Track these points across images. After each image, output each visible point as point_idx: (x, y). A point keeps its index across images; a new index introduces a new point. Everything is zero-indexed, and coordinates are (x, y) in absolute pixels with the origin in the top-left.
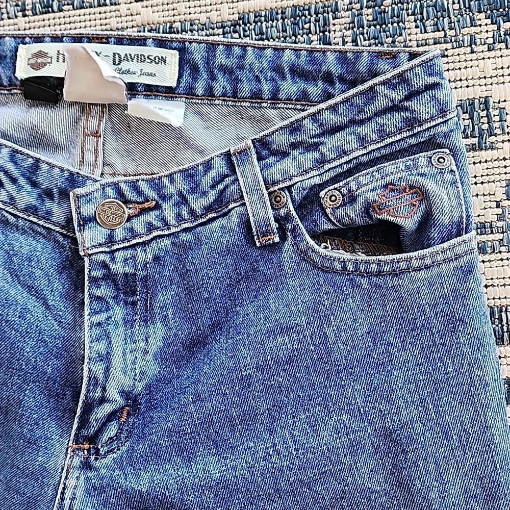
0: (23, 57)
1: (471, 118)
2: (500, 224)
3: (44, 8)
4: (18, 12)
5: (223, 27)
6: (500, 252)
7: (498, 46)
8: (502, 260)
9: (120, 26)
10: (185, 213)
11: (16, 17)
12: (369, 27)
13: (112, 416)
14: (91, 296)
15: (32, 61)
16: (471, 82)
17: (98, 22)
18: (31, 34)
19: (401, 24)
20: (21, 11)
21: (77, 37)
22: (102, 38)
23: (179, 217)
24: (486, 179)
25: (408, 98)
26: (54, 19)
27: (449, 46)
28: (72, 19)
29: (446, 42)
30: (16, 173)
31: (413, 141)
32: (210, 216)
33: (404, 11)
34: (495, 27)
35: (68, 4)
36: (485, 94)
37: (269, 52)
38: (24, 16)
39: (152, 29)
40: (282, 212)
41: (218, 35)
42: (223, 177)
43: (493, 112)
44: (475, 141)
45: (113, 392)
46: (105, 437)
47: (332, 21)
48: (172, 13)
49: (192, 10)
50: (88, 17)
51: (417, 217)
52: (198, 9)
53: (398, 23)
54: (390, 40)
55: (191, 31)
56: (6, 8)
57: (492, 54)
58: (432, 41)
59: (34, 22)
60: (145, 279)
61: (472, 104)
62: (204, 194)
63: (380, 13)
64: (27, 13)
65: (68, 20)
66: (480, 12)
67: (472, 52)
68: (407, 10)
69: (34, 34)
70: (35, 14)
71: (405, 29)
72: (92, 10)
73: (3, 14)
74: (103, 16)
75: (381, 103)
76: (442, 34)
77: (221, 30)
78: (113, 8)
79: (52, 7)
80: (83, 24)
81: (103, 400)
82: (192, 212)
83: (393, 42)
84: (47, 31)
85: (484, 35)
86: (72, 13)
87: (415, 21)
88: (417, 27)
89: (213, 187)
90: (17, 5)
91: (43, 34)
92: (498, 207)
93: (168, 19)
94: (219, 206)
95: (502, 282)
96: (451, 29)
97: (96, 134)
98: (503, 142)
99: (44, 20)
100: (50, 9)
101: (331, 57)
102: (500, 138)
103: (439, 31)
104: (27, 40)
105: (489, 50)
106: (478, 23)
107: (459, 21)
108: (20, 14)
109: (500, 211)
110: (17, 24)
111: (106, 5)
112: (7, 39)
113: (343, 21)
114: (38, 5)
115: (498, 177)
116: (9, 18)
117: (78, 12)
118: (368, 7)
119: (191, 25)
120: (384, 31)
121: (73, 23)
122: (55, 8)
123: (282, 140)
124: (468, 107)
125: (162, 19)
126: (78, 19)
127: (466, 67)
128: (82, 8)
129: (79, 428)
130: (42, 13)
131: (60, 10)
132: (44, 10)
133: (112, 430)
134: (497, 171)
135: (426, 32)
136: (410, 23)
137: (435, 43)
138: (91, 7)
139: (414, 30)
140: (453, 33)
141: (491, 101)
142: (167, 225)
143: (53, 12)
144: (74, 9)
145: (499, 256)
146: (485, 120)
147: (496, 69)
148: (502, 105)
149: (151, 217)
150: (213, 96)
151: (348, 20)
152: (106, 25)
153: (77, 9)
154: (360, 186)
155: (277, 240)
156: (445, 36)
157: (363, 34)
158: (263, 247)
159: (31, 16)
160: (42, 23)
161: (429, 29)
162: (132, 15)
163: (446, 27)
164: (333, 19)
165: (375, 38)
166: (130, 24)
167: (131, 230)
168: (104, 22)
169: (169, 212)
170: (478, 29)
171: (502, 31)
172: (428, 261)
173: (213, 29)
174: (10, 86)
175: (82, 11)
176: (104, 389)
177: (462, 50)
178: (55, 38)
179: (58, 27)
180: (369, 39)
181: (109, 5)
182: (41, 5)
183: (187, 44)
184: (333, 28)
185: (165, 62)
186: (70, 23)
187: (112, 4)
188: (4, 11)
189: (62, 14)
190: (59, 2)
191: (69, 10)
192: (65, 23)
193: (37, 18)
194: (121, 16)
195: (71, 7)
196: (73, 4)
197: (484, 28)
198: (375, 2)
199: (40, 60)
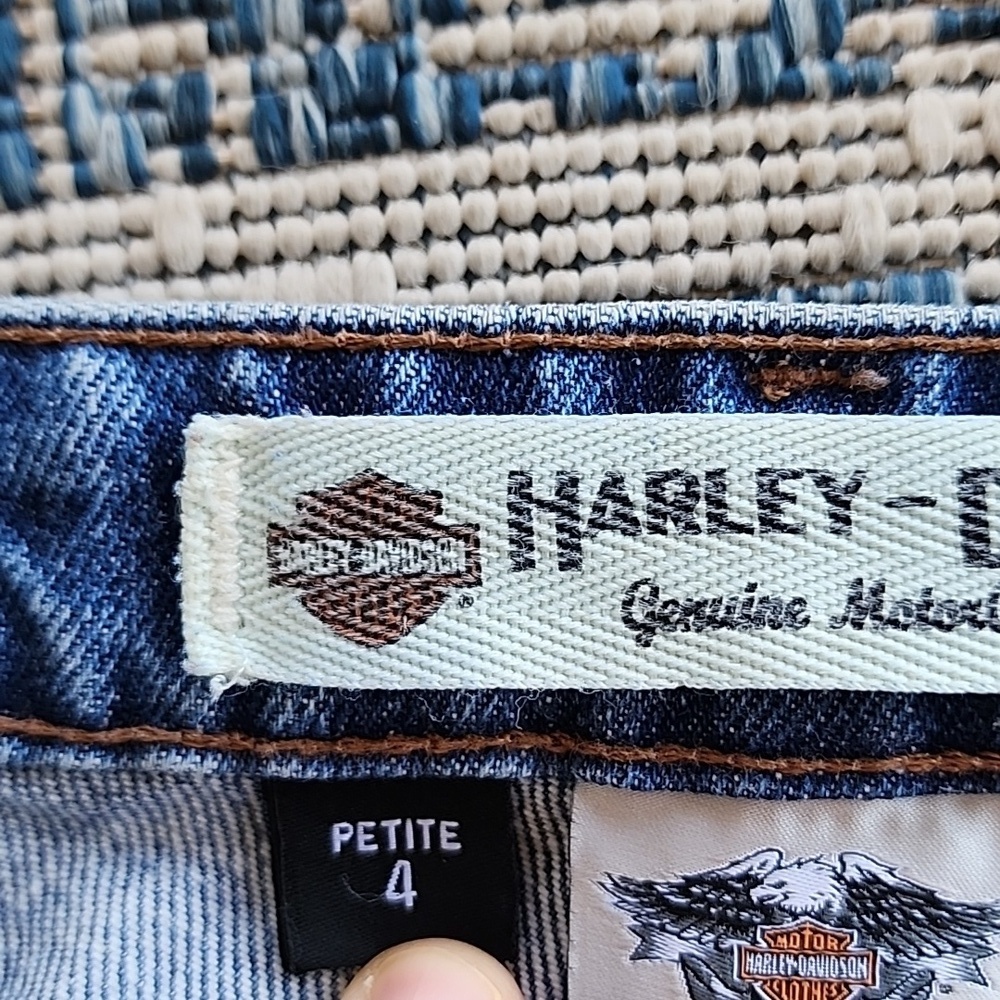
0: (229, 512)
3: (344, 115)
4: (151, 143)
11: (139, 180)
15: (307, 557)
17: (750, 214)
18: (272, 326)
20: (175, 138)
21: (646, 352)
22: (844, 360)
26: (419, 193)
28: (555, 196)
35: (520, 92)
38: (199, 172)
50: (668, 181)
56: (65, 117)
59: (273, 215)
64: (220, 152)
65: (522, 201)
69: (293, 325)
70: (275, 159)
72: (701, 131)
73: (40, 157)
74: (782, 168)
78: (855, 112)
79: (401, 105)
80: (634, 231)
86: (552, 150)
90: (144, 99)
91: (363, 327)
99: (344, 204)
100: (390, 125)
104: (245, 369)
108: (169, 159)
110: (145, 234)
111: (794, 93)
112: (82, 363)
114: (299, 99)
116: (86, 189)
117: (592, 144)
121: (560, 223)
126: (600, 191)
128: (625, 111)
130: (330, 153)
131: (463, 132)
132: (343, 130)
138: (686, 108)
143: (412, 141)
144: (562, 122)
152: (805, 232)
153: (589, 121)
159: (251, 174)
160: (335, 225)
168: (792, 211)
174: (123, 715)
175: (627, 139)
179: (450, 255)
181: (827, 93)
182: (322, 100)
186: (539, 223)
187: (842, 90)
188: (50, 137)
189: (475, 160)
190: (450, 68)
191: (527, 132)
192: (501, 225)
193: (291, 186)
194: (914, 171)
195: (540, 109)
196: (556, 88)
199: (381, 557)
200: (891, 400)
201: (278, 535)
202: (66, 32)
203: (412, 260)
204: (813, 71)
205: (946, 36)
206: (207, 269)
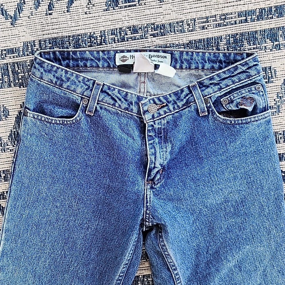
0: (118, 58)
1: (266, 73)
2: (275, 106)
3: (122, 40)
5: (184, 45)
6: (275, 115)
7: (273, 50)
8: (276, 117)
9: (148, 46)
10: (176, 107)
11: (112, 43)
12: (232, 44)
13: (157, 172)
14: (148, 136)
15: (121, 59)
16: (265, 62)
17: (141, 45)
18: (119, 49)
19: (242, 43)
21: (136, 50)
22: (144, 50)
23: (174, 108)
24: (271, 92)
27: (258, 50)
28: (132, 44)
29: (257, 49)
31: (250, 82)
32: (184, 107)
33: (243, 39)
34: (272, 44)
35: (130, 39)
36: (270, 65)
37: (201, 54)
38: (115, 43)
39: (160, 47)
40: (208, 105)
41: (182, 48)
42: (187, 95)
43: (272, 71)
44: (267, 80)
45: (158, 165)
46: (156, 179)
47: (220, 43)
48: (166, 41)
49: (173, 40)
50: (137, 43)
52: (175, 40)
53: (241, 43)
54: (239, 48)
55: (173, 47)
56: (108, 40)
57: (272, 52)
58: (252, 49)
59: (119, 45)
60: (164, 129)
61: (266, 69)
62: (182, 100)
63: (236, 40)
64: (116, 42)
65: (130, 44)
66: (268, 39)
67: (265, 52)
68: (244, 38)
71: (244, 45)
72: (139, 41)
73: (107, 42)
74: (143, 42)
76: (256, 46)
77: (183, 47)
78: (146, 40)
79: (125, 39)
81: (155, 167)
82: (178, 106)
83: (240, 49)
84: (123, 48)
85: (269, 46)
86: (132, 42)
87: (247, 42)
88: (248, 44)
89: (185, 98)
90: (112, 39)
92: (274, 101)
93: (165, 43)
94: (187, 104)
95: (277, 124)
96: (258, 44)
97: (144, 82)
98: (276, 80)
99: (122, 44)
101: (221, 55)
102: (275, 79)
103: (255, 45)
104: (118, 51)
105: (271, 51)
106: (267, 42)
107: (261, 42)
108: (113, 42)
109: (275, 102)
110: (112, 46)
111: (143, 39)
112: (111, 51)
113: (224, 42)
114: (120, 39)
115: (274, 92)
116: (109, 44)
117: (134, 41)
118: (232, 38)
119: (173, 45)
120: (237, 46)
122: (126, 40)
123: (207, 82)
124: (265, 69)
125: (163, 43)
126: (134, 43)
127: (263, 57)
128: (135, 40)
129: (148, 177)
130: (121, 42)
131: (127, 41)
133: (158, 177)
134: (274, 90)
135: (251, 45)
136: (245, 42)
137: (253, 49)
138: (138, 39)
139: (247, 45)
140: (259, 46)
141: (272, 67)
142: (170, 111)
143: (125, 41)
144: (132, 40)
145: (275, 116)
146: (270, 74)
147: (273, 57)
148: (275, 69)
149: (165, 109)
150: (182, 68)
151: (225, 42)
154: (234, 97)
155: (207, 114)
156: (257, 47)
157: (230, 46)
158: (202, 116)
160: (121, 45)
161: (251, 44)
162: (152, 42)
163: (257, 44)
164: (221, 42)
165: (234, 48)
166: (152, 45)
167: (159, 113)
168: (143, 44)
169: (171, 108)
170: (267, 44)
171: (275, 45)
173: (180, 46)
174: (113, 67)
175: (135, 41)
176: (155, 164)
177: (262, 51)
178: (128, 51)
179: (127, 47)
180: (232, 48)
183: (173, 52)
184: (220, 45)
185: (166, 58)
186: (131, 45)
187: (145, 38)
188: (108, 41)
189: (128, 42)
190: (127, 38)
191: (130, 41)
192: (129, 45)
193: (119, 43)
194: (149, 42)
195: (131, 40)
196: (132, 38)
197: (269, 44)
198: (234, 36)
199: (124, 59)
200: (147, 52)
201: (120, 58)
202: (108, 36)
203: (125, 47)
204: (144, 38)
205: (150, 36)
206: (115, 48)
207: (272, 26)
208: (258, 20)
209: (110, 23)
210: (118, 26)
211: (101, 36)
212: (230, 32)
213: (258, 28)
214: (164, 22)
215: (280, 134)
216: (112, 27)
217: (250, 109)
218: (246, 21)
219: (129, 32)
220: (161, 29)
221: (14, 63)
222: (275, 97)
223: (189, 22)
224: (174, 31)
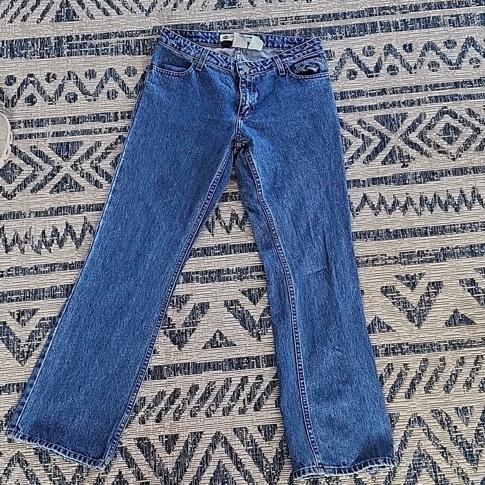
0: (221, 37)
7: (332, 40)
10: (262, 69)
13: (247, 109)
14: (241, 86)
15: (224, 38)
23: (261, 70)
25: (313, 46)
30: (222, 59)
31: (315, 55)
32: (269, 70)
33: (311, 32)
34: (332, 36)
37: (281, 38)
40: (286, 68)
42: (271, 62)
43: (332, 53)
45: (247, 103)
46: (246, 113)
51: (317, 69)
60: (253, 83)
62: (267, 65)
66: (328, 33)
67: (327, 41)
75: (308, 47)
77: (269, 34)
81: (245, 105)
82: (264, 69)
84: (226, 32)
89: (269, 64)
94: (271, 68)
96: (322, 36)
97: (240, 54)
98: (334, 59)
101: (295, 39)
104: (222, 33)
107: (323, 34)
123: (285, 55)
124: (326, 52)
129: (240, 113)
133: (247, 112)
136: (313, 34)
141: (331, 50)
142: (258, 72)
146: (330, 54)
148: (334, 51)
149: (255, 70)
150: (268, 47)
154: (304, 63)
155: (285, 74)
158: (281, 76)
167: (250, 72)
169: (259, 69)
172: (320, 76)
174: (218, 43)
176: (245, 103)
183: (262, 35)
197: (329, 36)
198: (304, 30)
207: (331, 25)
208: (321, 21)
209: (217, 17)
210: (222, 20)
211: (210, 25)
212: (302, 27)
213: (322, 26)
214: (255, 19)
215: (338, 94)
216: (218, 20)
217: (315, 70)
218: (313, 21)
219: (230, 24)
220: (253, 23)
221: (144, 39)
222: (334, 69)
223: (274, 20)
224: (263, 25)
